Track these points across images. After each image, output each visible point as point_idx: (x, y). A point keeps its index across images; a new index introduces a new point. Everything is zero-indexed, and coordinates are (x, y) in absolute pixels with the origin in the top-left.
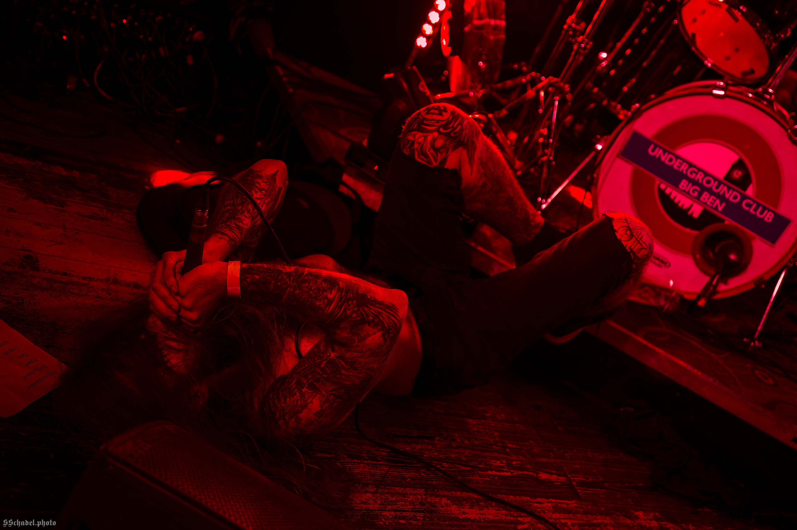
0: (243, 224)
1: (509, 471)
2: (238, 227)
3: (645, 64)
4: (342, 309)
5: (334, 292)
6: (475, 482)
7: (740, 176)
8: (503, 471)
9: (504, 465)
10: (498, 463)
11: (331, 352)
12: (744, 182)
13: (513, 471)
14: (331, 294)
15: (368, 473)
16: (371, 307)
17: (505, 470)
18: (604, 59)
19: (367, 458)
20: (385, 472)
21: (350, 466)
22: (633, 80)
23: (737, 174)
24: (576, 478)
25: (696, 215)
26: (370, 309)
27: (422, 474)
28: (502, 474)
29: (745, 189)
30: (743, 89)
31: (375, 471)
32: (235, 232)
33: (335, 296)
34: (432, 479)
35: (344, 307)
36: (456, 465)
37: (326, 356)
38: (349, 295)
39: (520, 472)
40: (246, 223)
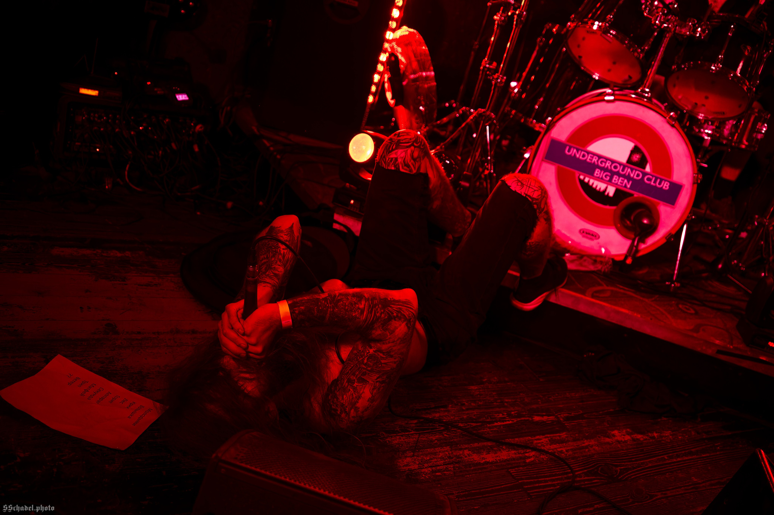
0: (278, 271)
1: (510, 420)
2: (276, 275)
3: (548, 85)
4: (373, 313)
5: (363, 302)
6: (486, 433)
7: (638, 159)
8: (506, 421)
9: (506, 416)
10: (501, 415)
11: (369, 349)
12: (642, 164)
13: (513, 419)
14: (361, 304)
15: (404, 443)
16: (393, 306)
17: (507, 420)
18: (515, 87)
19: (400, 431)
20: (417, 439)
21: (389, 439)
22: (541, 99)
23: (636, 157)
24: (562, 415)
25: (611, 194)
26: (393, 307)
27: (445, 435)
28: (505, 423)
29: (644, 168)
30: (626, 92)
31: (409, 440)
32: (274, 279)
33: (365, 305)
34: (454, 438)
35: (373, 311)
36: (469, 423)
37: (366, 354)
38: (375, 302)
39: (519, 419)
40: (281, 270)
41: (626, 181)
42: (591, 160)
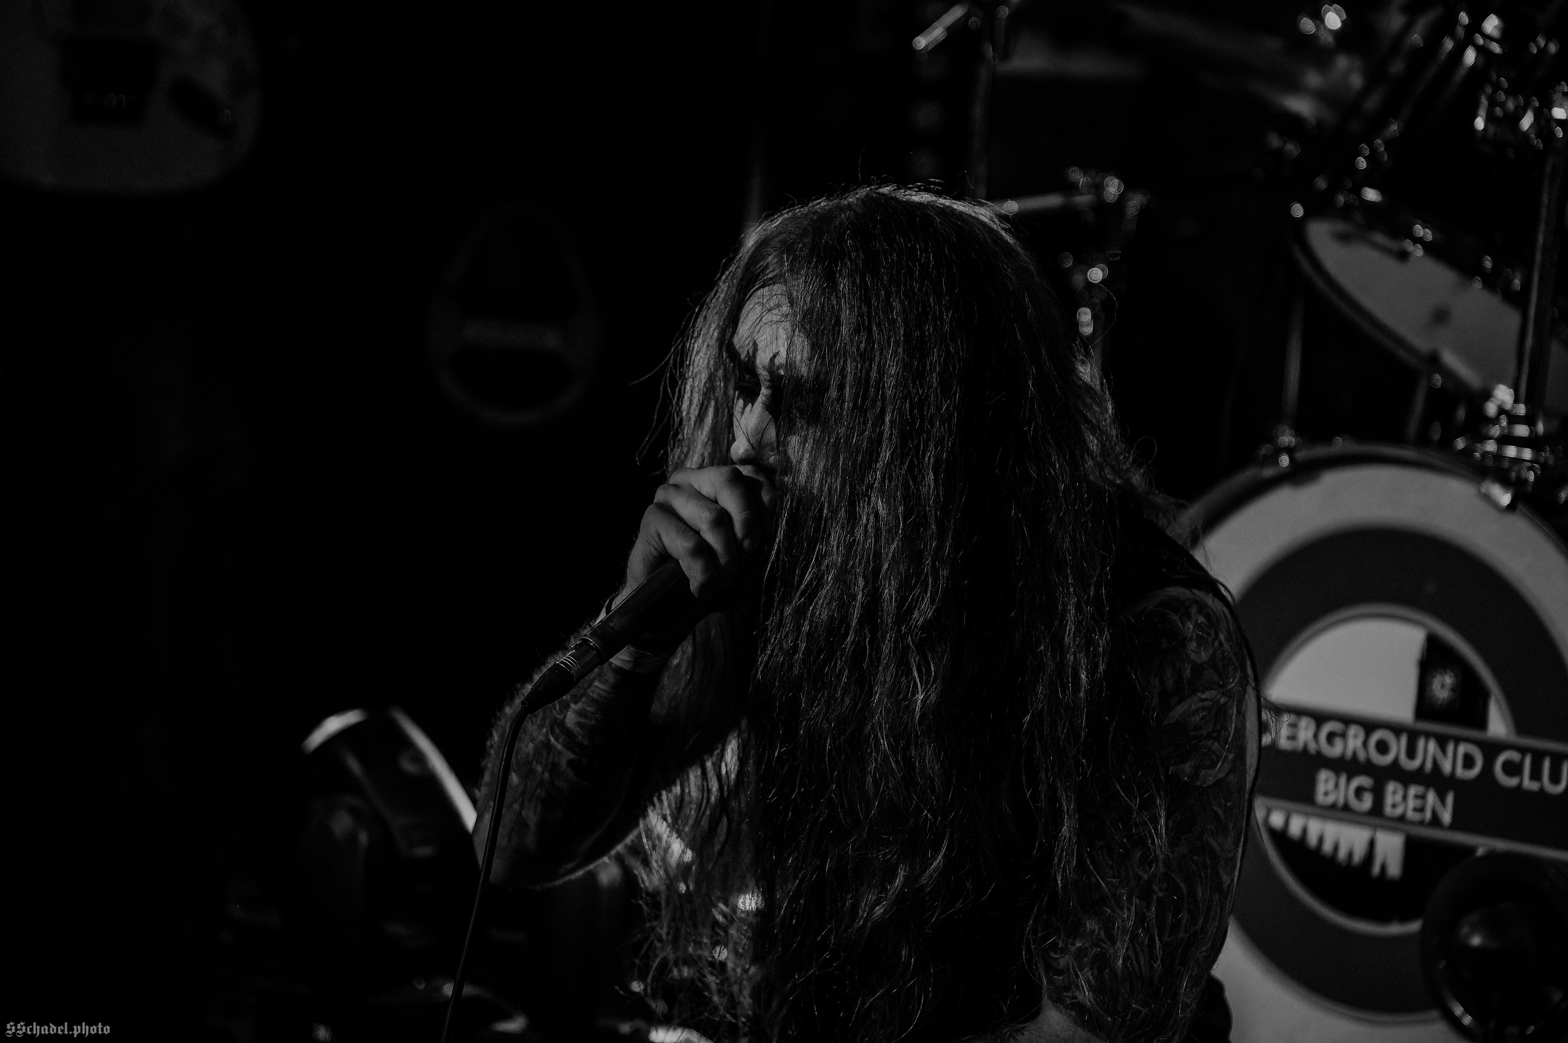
7: (1452, 690)
12: (1471, 704)
23: (1443, 686)
25: (1394, 867)
29: (1483, 722)
41: (1431, 797)
42: (1293, 738)
